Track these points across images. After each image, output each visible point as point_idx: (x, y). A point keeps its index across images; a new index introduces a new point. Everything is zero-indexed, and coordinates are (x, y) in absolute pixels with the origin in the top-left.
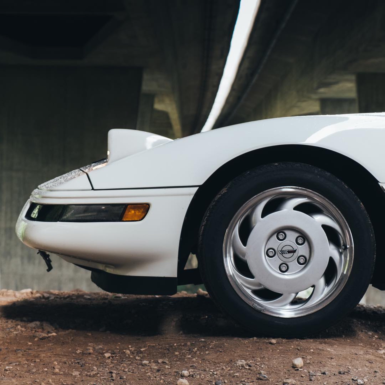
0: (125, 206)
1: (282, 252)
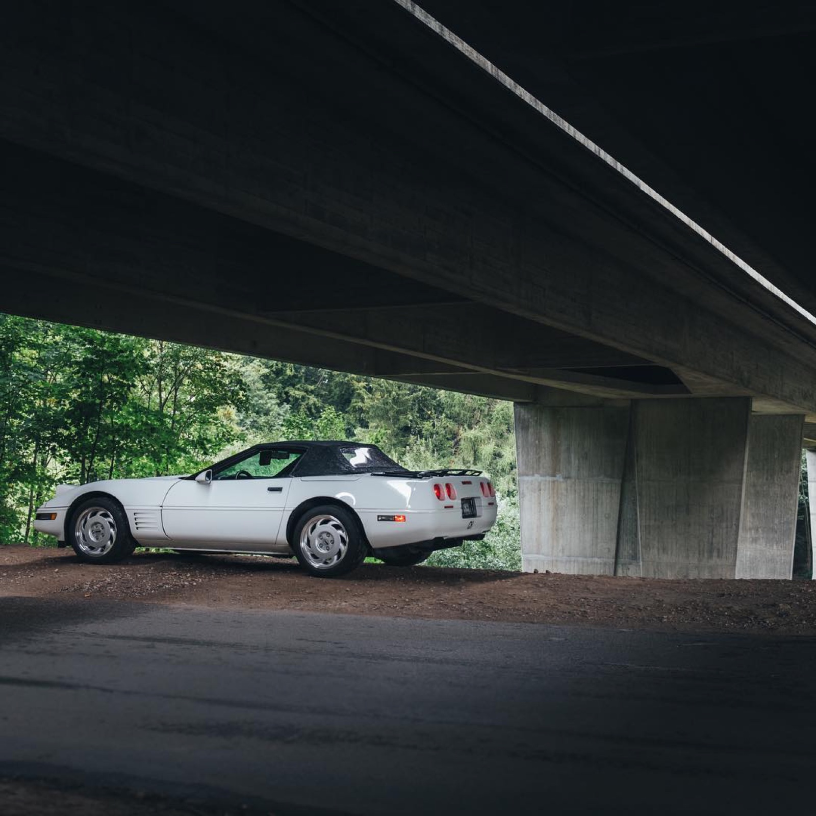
1: (97, 532)
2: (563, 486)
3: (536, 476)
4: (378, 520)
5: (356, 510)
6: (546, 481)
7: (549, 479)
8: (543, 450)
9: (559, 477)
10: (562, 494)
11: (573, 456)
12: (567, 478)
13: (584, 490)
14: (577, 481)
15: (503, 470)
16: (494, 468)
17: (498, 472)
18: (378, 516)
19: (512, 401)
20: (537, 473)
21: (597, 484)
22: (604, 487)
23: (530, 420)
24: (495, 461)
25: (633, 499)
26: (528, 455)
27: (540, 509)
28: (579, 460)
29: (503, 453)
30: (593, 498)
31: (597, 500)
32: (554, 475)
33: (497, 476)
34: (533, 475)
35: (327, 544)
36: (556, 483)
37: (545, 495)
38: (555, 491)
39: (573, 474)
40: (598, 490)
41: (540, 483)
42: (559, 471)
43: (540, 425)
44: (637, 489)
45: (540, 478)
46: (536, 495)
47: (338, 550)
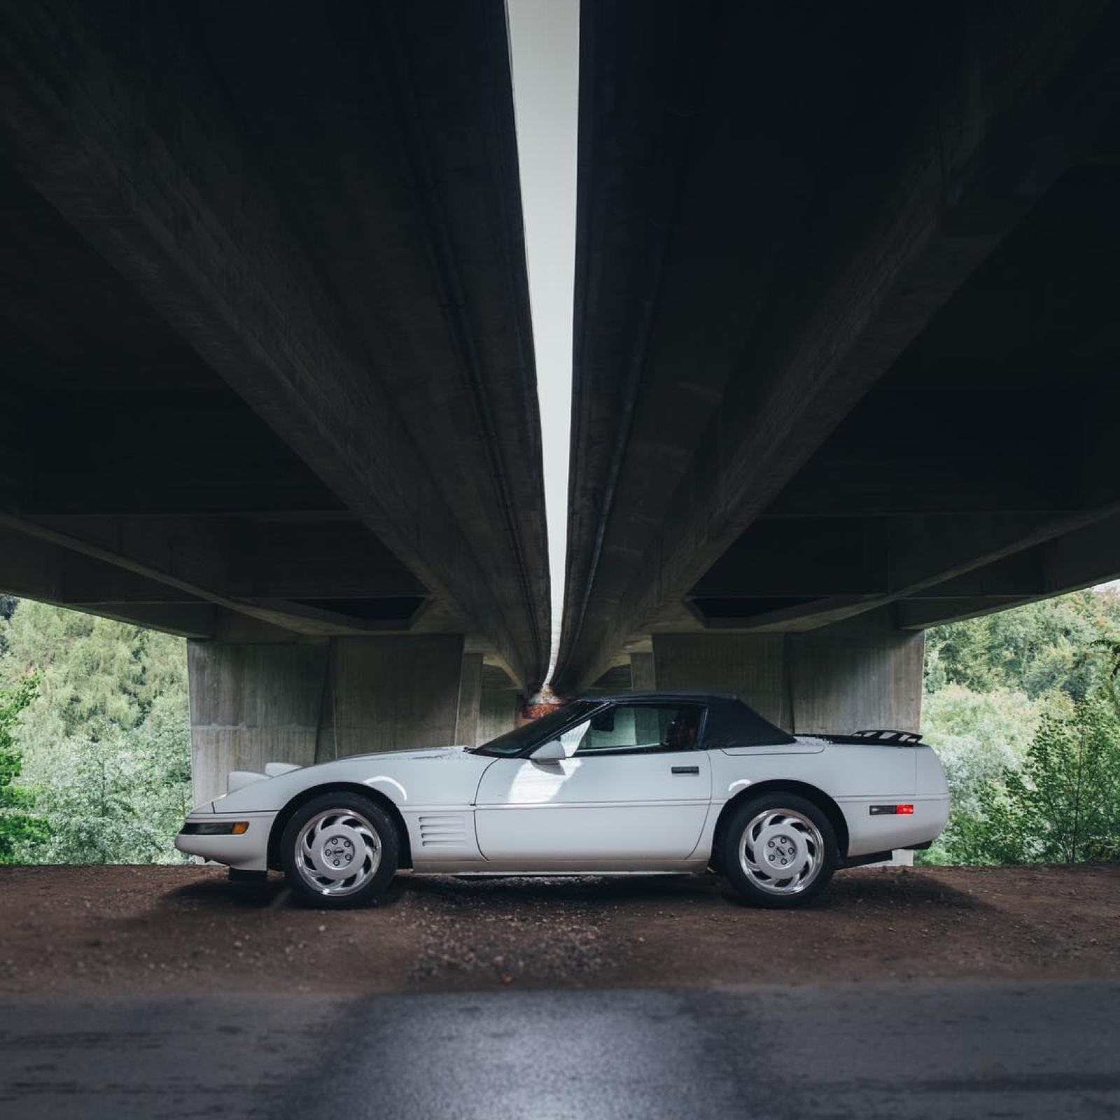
0: (234, 824)
1: (335, 852)
2: (247, 735)
3: (214, 725)
4: (871, 813)
5: (835, 799)
6: (225, 730)
7: (230, 728)
8: (222, 694)
9: (242, 727)
10: (245, 746)
11: (259, 701)
12: (251, 726)
13: (273, 740)
14: (264, 729)
15: (81, 717)
16: (70, 716)
17: (74, 719)
18: (871, 807)
19: (184, 636)
20: (216, 722)
21: (288, 733)
22: (297, 735)
23: (207, 660)
24: (71, 707)
25: (330, 749)
26: (203, 700)
27: (218, 764)
28: (266, 705)
29: (83, 697)
30: (283, 750)
31: (288, 753)
32: (235, 724)
33: (73, 724)
34: (210, 723)
35: (783, 854)
36: (238, 733)
37: (224, 747)
38: (237, 741)
39: (260, 721)
40: (289, 740)
41: (218, 734)
42: (242, 719)
43: (219, 664)
44: (335, 738)
45: (219, 728)
46: (213, 746)
47: (804, 864)
